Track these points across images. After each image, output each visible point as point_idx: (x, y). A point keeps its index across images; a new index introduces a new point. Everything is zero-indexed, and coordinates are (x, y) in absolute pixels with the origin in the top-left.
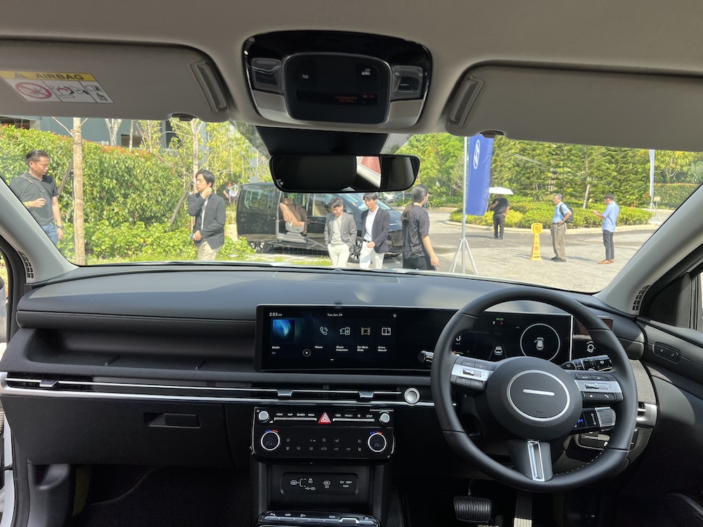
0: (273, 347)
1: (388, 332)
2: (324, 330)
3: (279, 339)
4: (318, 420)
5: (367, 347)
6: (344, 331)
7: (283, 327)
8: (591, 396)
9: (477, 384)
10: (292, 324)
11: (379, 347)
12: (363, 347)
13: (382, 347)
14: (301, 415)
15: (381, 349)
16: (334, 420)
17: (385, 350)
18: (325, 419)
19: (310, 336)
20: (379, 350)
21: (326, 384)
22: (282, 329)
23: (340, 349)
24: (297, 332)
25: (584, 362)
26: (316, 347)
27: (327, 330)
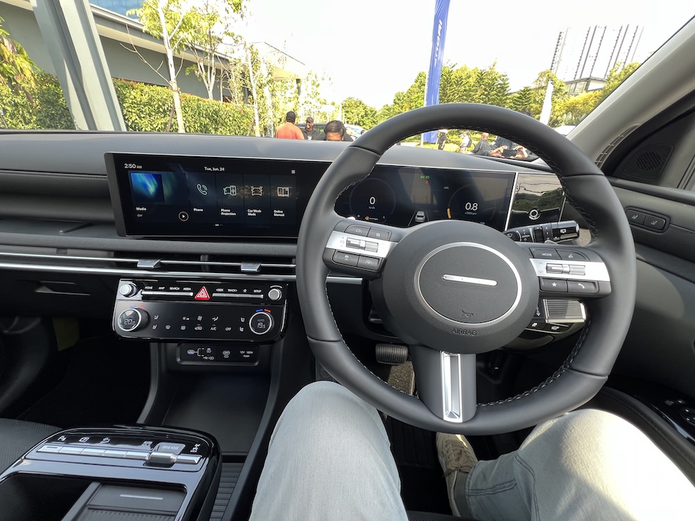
0: (138, 209)
1: (286, 193)
2: (203, 189)
3: (143, 199)
4: (194, 295)
5: (260, 211)
6: (228, 190)
7: (146, 183)
8: (554, 285)
9: (369, 262)
10: (159, 179)
11: (275, 211)
12: (255, 211)
13: (279, 212)
14: (175, 288)
15: (278, 213)
16: (214, 295)
17: (283, 215)
18: (203, 294)
19: (184, 196)
20: (275, 215)
21: (204, 254)
22: (145, 186)
23: (225, 212)
24: (167, 191)
25: (535, 231)
26: (195, 209)
27: (206, 188)
